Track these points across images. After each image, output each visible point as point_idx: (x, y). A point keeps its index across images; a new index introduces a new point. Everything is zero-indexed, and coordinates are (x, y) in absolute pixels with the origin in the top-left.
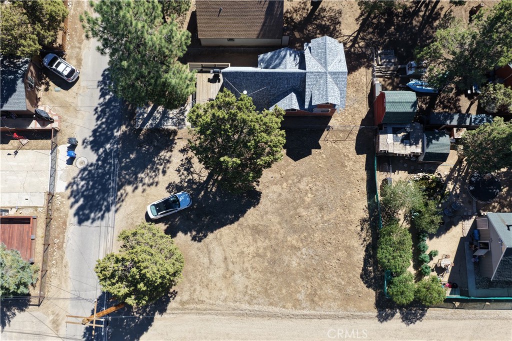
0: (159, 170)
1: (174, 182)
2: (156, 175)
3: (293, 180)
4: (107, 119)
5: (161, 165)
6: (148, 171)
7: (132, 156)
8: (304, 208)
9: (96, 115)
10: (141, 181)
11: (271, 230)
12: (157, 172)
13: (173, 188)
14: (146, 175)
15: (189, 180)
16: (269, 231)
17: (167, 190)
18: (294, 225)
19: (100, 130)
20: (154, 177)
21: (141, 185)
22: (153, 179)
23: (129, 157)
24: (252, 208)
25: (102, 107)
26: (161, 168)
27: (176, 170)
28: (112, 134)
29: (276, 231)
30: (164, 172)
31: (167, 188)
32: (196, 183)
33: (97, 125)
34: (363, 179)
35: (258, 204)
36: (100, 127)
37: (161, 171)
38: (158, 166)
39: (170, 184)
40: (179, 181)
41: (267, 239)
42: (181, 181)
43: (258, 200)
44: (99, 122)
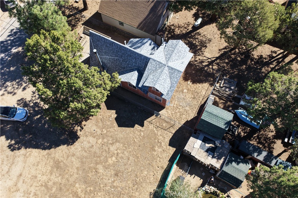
0: (22, 86)
1: (26, 99)
2: (17, 88)
3: (108, 140)
4: (15, 39)
5: (26, 83)
6: (15, 83)
7: (12, 69)
8: (104, 166)
9: (10, 34)
10: (6, 87)
11: (68, 170)
12: (19, 86)
13: (22, 103)
14: (12, 85)
15: (36, 103)
16: (66, 171)
17: (17, 102)
18: (88, 176)
19: (5, 43)
20: (15, 88)
21: (4, 90)
22: (14, 90)
23: (9, 69)
24: (66, 145)
25: (17, 31)
26: (24, 85)
27: (32, 92)
28: (11, 49)
29: (72, 173)
30: (24, 89)
31: (18, 101)
32: (39, 107)
33: (6, 39)
34: (162, 168)
35: (71, 145)
36: (6, 41)
37: (22, 87)
38: (23, 83)
39: (22, 99)
40: (30, 100)
41: (61, 176)
42: (31, 101)
43: (73, 142)
44: (8, 38)
